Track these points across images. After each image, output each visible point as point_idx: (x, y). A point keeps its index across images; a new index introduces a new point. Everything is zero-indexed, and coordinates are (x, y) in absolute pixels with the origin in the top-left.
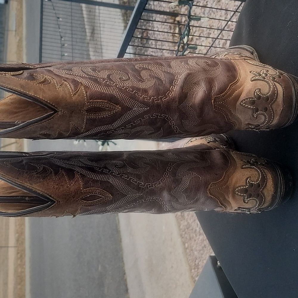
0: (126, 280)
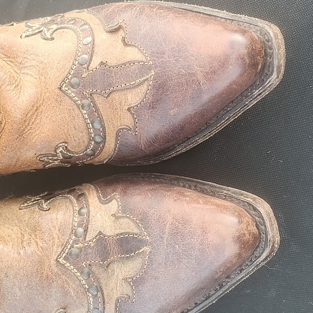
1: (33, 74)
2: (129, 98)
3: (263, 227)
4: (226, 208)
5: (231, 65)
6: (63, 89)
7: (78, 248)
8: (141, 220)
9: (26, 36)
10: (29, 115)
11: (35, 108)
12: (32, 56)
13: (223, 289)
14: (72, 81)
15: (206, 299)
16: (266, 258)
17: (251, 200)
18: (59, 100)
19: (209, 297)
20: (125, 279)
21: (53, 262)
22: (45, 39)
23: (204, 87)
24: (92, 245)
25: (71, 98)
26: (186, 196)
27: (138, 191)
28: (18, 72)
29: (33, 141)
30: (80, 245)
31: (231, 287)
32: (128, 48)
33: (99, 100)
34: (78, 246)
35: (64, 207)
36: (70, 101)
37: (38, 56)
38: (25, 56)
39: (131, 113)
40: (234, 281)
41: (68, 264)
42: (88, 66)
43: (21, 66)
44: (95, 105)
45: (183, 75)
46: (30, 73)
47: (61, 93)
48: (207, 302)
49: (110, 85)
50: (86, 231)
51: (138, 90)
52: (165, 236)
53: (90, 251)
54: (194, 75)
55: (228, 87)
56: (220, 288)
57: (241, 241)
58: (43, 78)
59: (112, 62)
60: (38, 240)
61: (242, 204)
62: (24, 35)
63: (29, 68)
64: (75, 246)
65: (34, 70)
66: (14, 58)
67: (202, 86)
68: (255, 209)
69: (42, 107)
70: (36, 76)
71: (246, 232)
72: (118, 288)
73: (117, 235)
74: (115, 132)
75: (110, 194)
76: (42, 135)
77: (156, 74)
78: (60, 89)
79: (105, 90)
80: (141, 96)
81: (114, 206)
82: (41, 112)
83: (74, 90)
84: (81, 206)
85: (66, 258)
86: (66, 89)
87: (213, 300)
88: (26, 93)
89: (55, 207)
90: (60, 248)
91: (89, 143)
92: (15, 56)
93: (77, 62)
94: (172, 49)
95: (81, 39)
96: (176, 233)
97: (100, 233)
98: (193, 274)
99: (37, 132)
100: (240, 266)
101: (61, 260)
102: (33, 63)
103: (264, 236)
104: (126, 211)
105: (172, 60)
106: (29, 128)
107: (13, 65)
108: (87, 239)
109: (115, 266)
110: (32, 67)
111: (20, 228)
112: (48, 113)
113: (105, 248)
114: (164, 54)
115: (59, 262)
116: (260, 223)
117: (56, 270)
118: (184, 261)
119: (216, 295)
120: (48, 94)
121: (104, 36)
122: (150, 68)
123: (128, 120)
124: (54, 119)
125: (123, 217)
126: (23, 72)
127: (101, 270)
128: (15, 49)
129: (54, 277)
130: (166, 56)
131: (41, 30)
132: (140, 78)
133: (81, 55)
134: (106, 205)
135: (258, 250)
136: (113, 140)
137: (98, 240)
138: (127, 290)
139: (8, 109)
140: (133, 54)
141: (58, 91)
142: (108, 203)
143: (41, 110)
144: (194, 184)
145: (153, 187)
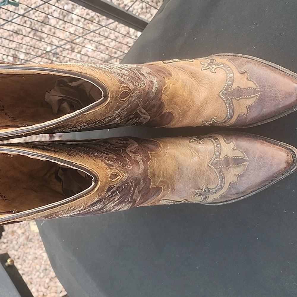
1: (206, 87)
2: (247, 102)
3: (295, 159)
4: (282, 150)
5: (294, 96)
6: (220, 95)
7: (216, 160)
8: (245, 152)
9: (204, 70)
10: (203, 104)
11: (206, 101)
12: (206, 79)
13: (273, 182)
14: (224, 92)
15: (264, 186)
16: (294, 171)
17: (291, 148)
18: (217, 99)
19: (266, 185)
20: (235, 175)
21: (206, 165)
22: (212, 72)
23: (281, 103)
24: (223, 160)
25: (223, 99)
26: (264, 144)
27: (243, 140)
28: (198, 84)
29: (203, 115)
30: (218, 159)
31: (276, 181)
32: (249, 81)
33: (234, 102)
34: (217, 160)
35: (209, 143)
36: (222, 100)
37: (209, 79)
38: (203, 78)
39: (247, 108)
40: (278, 179)
41: (212, 167)
42: (231, 87)
43: (200, 82)
44: (232, 103)
45: (272, 97)
46: (205, 86)
47: (218, 97)
48: (264, 187)
49: (240, 96)
50: (220, 154)
51: (252, 99)
52: (255, 159)
53: (222, 162)
54: (277, 97)
55: (291, 104)
56: (272, 182)
57: (287, 163)
58: (211, 89)
59: (242, 87)
60: (200, 156)
61: (287, 149)
62: (203, 69)
63: (204, 84)
64: (216, 159)
65: (206, 85)
66: (197, 78)
67: (280, 102)
68: (293, 151)
69: (209, 101)
70: (207, 88)
71: (290, 159)
72: (231, 178)
73: (234, 157)
74: (238, 115)
75: (230, 140)
76: (208, 113)
77: (260, 94)
78: (219, 95)
79: (238, 98)
80: (253, 102)
81: (232, 145)
82: (208, 103)
83: (224, 96)
84: (217, 144)
85: (211, 164)
86: (221, 95)
87: (266, 187)
88: (202, 95)
89: (205, 143)
90: (209, 159)
91: (226, 118)
92: (198, 77)
93: (227, 85)
94: (269, 85)
95: (228, 74)
96: (260, 158)
97: (226, 155)
98: (266, 174)
99: (205, 111)
100: (283, 173)
101: (209, 165)
102: (207, 82)
103: (295, 162)
104: (238, 147)
105: (269, 90)
106: (202, 109)
107: (195, 81)
108: (221, 157)
109: (231, 169)
110: (206, 84)
111: (190, 150)
112: (211, 104)
113: (228, 161)
114: (265, 87)
115: (208, 165)
116: (294, 156)
117: (207, 168)
118: (263, 169)
119: (269, 185)
120: (212, 96)
121: (238, 75)
122: (258, 91)
123: (245, 111)
124: (213, 107)
125: (237, 150)
126: (200, 85)
127: (226, 170)
128: (198, 75)
129: (206, 171)
130: (266, 88)
131: (209, 67)
132: (253, 95)
133: (228, 82)
134: (229, 144)
135: (292, 167)
136: (236, 118)
137: (225, 158)
138: (235, 179)
139: (195, 101)
140: (251, 84)
141: (217, 96)
142: (229, 143)
143: (208, 102)
144: (265, 139)
145: (249, 139)
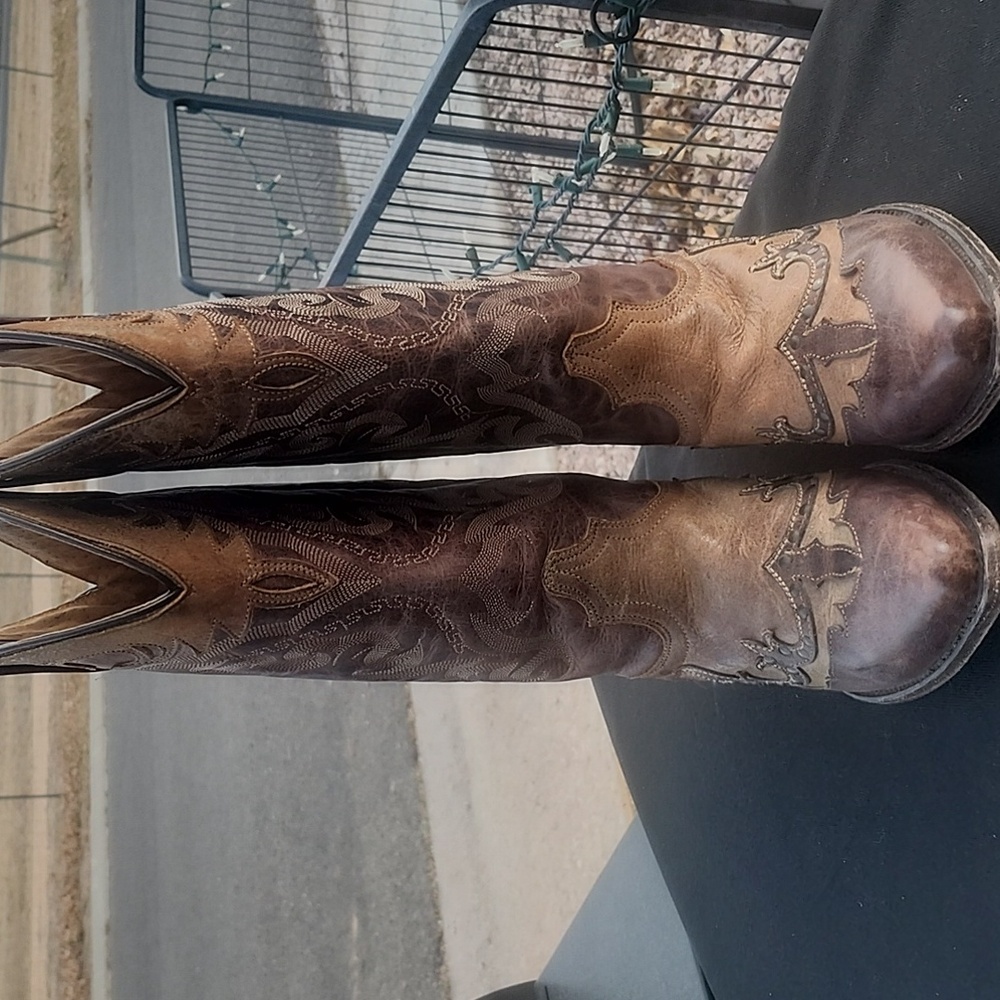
0: (412, 725)
